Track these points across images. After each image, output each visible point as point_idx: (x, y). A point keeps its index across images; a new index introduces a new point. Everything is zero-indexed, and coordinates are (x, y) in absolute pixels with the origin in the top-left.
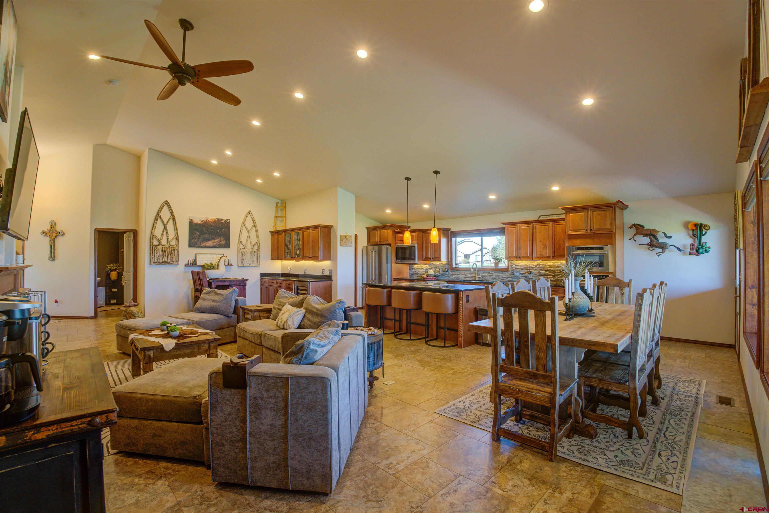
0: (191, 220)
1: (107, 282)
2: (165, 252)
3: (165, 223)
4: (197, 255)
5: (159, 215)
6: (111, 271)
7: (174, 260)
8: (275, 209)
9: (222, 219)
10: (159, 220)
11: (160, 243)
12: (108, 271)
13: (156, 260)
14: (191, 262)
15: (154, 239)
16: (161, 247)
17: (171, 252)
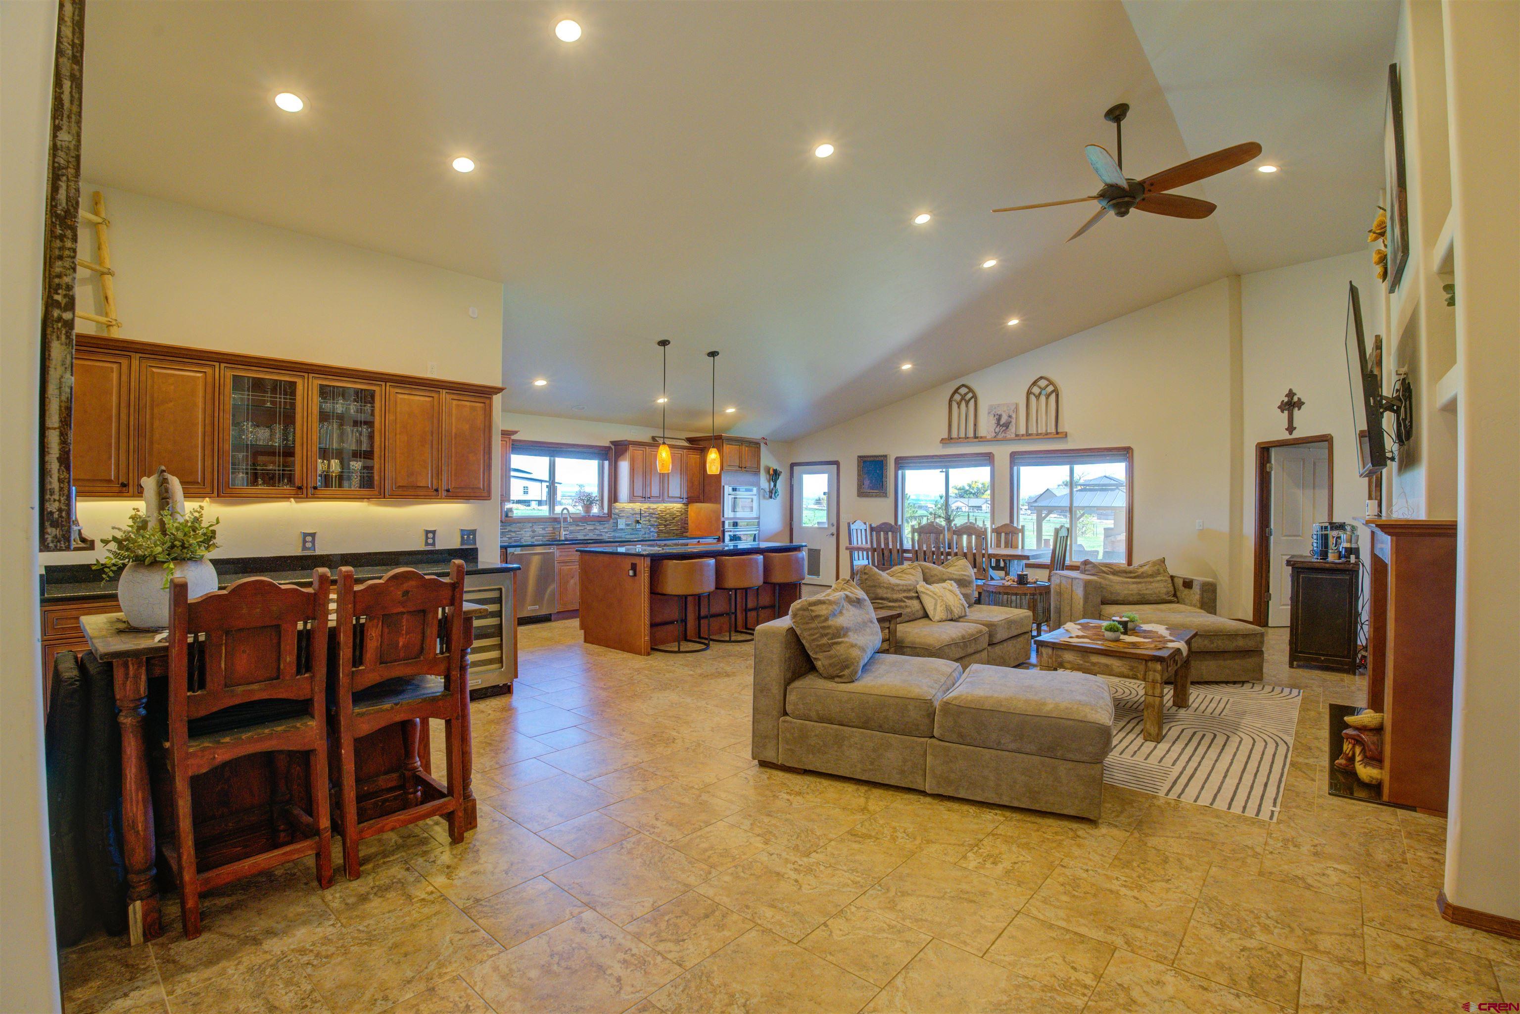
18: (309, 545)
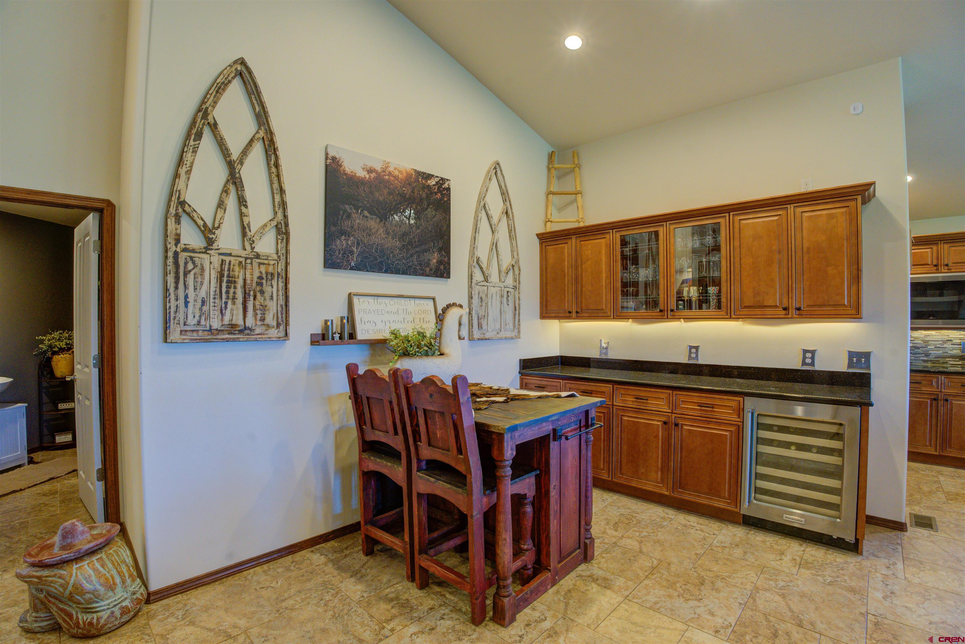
0: (334, 158)
1: (45, 384)
2: (232, 282)
3: (235, 155)
4: (355, 300)
5: (205, 115)
6: (54, 353)
7: (270, 319)
8: (546, 171)
9: (430, 176)
10: (207, 139)
11: (210, 242)
12: (45, 352)
13: (192, 321)
14: (336, 327)
15: (185, 220)
16: (216, 260)
17: (260, 284)
18: (693, 355)
